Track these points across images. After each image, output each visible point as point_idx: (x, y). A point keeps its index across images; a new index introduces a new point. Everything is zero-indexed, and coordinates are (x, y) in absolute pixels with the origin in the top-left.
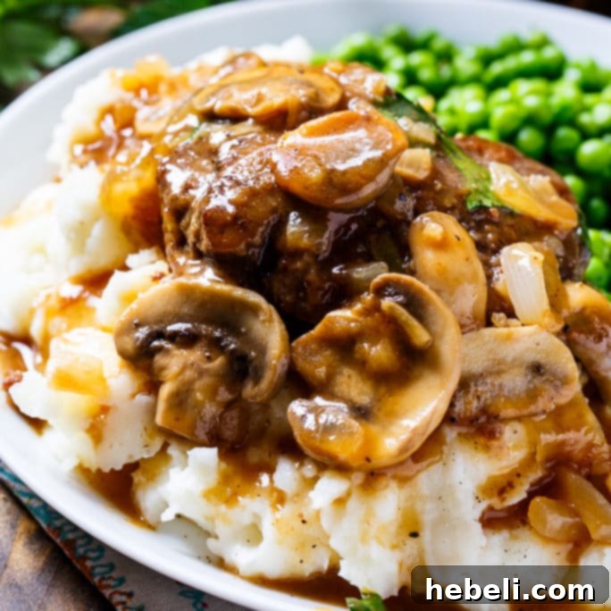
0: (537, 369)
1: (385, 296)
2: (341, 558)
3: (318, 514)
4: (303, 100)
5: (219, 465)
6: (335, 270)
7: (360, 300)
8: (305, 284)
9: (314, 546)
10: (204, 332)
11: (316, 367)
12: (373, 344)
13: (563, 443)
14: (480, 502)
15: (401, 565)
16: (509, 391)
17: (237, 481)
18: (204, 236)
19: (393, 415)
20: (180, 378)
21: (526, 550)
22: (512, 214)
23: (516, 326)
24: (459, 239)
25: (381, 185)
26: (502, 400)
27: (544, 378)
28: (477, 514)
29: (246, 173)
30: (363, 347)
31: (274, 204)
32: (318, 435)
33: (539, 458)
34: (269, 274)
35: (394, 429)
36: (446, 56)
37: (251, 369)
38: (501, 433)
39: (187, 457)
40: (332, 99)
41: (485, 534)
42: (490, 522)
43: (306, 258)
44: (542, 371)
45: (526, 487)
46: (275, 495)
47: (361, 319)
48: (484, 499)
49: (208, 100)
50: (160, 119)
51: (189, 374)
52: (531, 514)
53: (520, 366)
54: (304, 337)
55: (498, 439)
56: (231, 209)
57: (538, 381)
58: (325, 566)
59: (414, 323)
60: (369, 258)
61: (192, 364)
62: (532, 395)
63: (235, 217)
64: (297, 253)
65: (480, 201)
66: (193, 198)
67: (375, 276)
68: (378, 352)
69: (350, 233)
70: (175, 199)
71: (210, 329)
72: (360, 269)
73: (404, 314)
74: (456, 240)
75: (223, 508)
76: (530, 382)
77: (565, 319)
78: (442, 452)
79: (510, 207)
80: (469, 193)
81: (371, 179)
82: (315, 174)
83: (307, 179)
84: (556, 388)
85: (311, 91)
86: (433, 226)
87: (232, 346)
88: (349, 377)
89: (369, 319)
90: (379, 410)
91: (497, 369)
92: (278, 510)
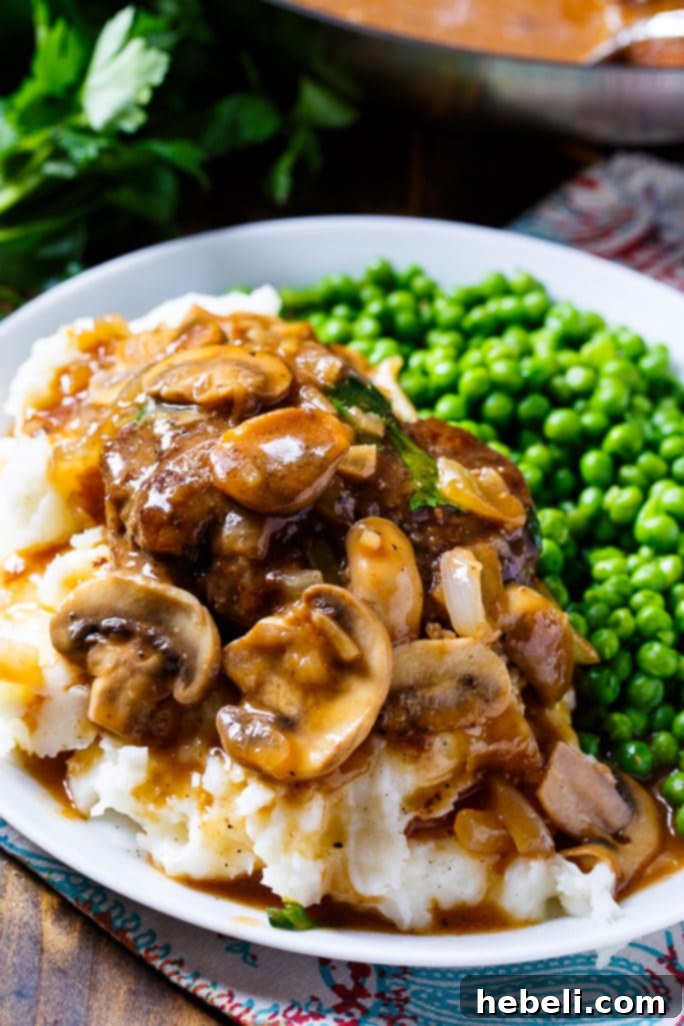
0: (469, 681)
1: (316, 607)
2: (265, 866)
3: (243, 820)
4: (250, 389)
5: (149, 762)
6: (270, 576)
7: (292, 608)
8: (239, 588)
9: (239, 851)
10: (138, 629)
11: (246, 675)
12: (303, 654)
13: (494, 754)
14: (406, 813)
15: (324, 874)
16: (439, 704)
17: (168, 779)
18: (141, 532)
19: (319, 728)
20: (113, 675)
21: (451, 861)
22: (457, 512)
23: (451, 638)
24: (395, 548)
25: (319, 490)
26: (432, 713)
27: (475, 691)
28: (402, 825)
29: (186, 468)
30: (292, 658)
31: (212, 504)
32: (243, 747)
33: (469, 768)
34: (203, 575)
35: (319, 743)
36: (428, 296)
37: (182, 670)
38: (430, 745)
39: (117, 754)
40: (281, 387)
41: (410, 846)
42: (417, 832)
43: (242, 562)
44: (475, 683)
45: (454, 798)
46: (203, 796)
47: (292, 628)
48: (410, 811)
49: (155, 382)
50: (113, 386)
51: (121, 671)
52: (457, 827)
53: (452, 678)
54: (235, 642)
55: (428, 751)
56: (167, 508)
57: (468, 695)
58: (250, 870)
59: (344, 637)
60: (305, 565)
61: (125, 662)
62: (463, 707)
63: (172, 516)
64: (232, 556)
65: (425, 501)
66: (133, 489)
67: (307, 586)
68: (307, 663)
69: (287, 537)
70: (117, 488)
71: (144, 626)
72: (293, 578)
73: (333, 627)
74: (392, 549)
75: (151, 807)
76: (461, 695)
77: (503, 628)
78: (369, 764)
79: (455, 505)
80: (414, 492)
81: (309, 484)
82: (252, 478)
83: (244, 483)
84: (487, 701)
85: (260, 379)
86: (368, 534)
87: (165, 646)
88: (278, 686)
89: (299, 628)
90: (306, 722)
91: (429, 681)
92: (207, 812)
